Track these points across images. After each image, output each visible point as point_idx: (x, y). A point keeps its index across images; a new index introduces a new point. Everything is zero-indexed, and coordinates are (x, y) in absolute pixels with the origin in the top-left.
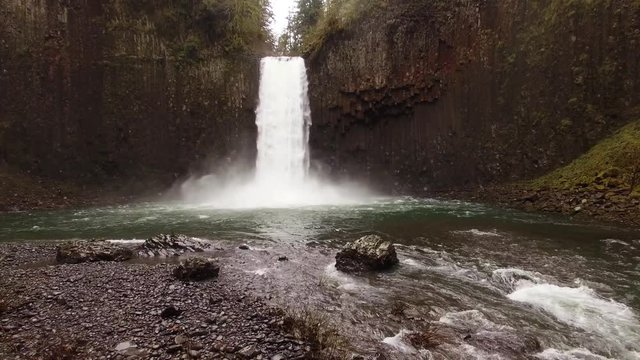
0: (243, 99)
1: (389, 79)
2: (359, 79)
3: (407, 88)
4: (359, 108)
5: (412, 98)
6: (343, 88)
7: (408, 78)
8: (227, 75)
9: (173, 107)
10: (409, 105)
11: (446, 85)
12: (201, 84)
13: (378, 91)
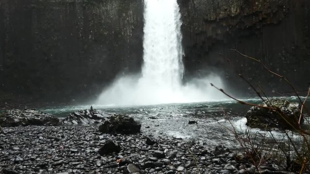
0: (132, 29)
1: (242, 9)
2: (218, 10)
3: (256, 14)
4: (219, 32)
5: (261, 21)
6: (206, 17)
7: (257, 6)
8: (120, 13)
9: (82, 37)
10: (258, 27)
11: (288, 9)
12: (102, 19)
13: (233, 18)
